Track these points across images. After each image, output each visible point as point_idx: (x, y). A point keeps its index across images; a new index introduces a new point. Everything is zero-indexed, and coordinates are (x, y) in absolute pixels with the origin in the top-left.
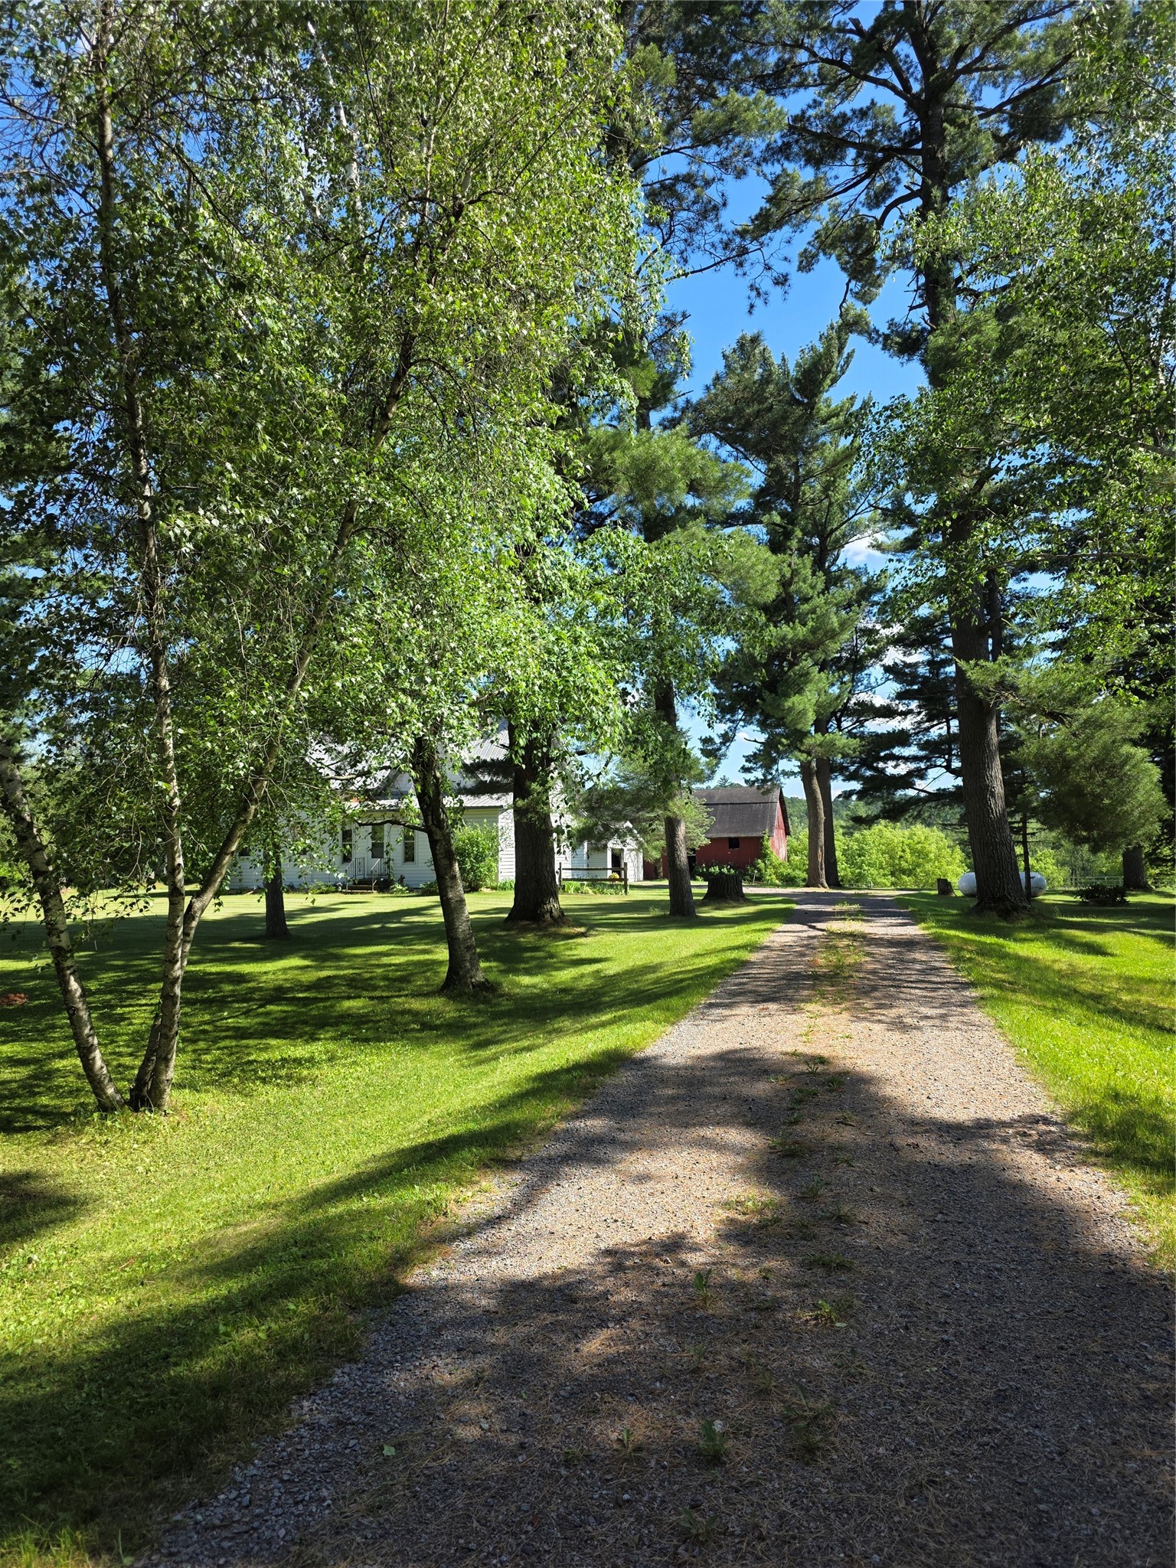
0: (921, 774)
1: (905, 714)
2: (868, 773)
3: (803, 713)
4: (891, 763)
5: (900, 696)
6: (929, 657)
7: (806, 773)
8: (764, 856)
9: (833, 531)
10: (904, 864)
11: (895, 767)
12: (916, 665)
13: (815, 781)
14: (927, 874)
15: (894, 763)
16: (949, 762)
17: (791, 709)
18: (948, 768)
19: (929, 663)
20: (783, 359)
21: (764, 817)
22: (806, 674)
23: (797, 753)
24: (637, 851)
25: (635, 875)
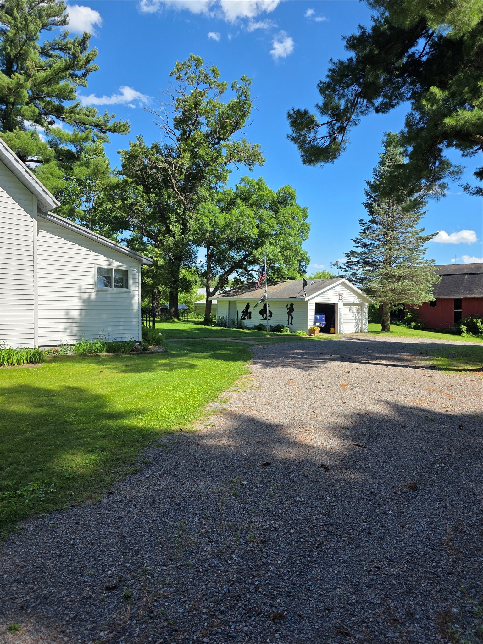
24: (361, 306)
25: (357, 327)
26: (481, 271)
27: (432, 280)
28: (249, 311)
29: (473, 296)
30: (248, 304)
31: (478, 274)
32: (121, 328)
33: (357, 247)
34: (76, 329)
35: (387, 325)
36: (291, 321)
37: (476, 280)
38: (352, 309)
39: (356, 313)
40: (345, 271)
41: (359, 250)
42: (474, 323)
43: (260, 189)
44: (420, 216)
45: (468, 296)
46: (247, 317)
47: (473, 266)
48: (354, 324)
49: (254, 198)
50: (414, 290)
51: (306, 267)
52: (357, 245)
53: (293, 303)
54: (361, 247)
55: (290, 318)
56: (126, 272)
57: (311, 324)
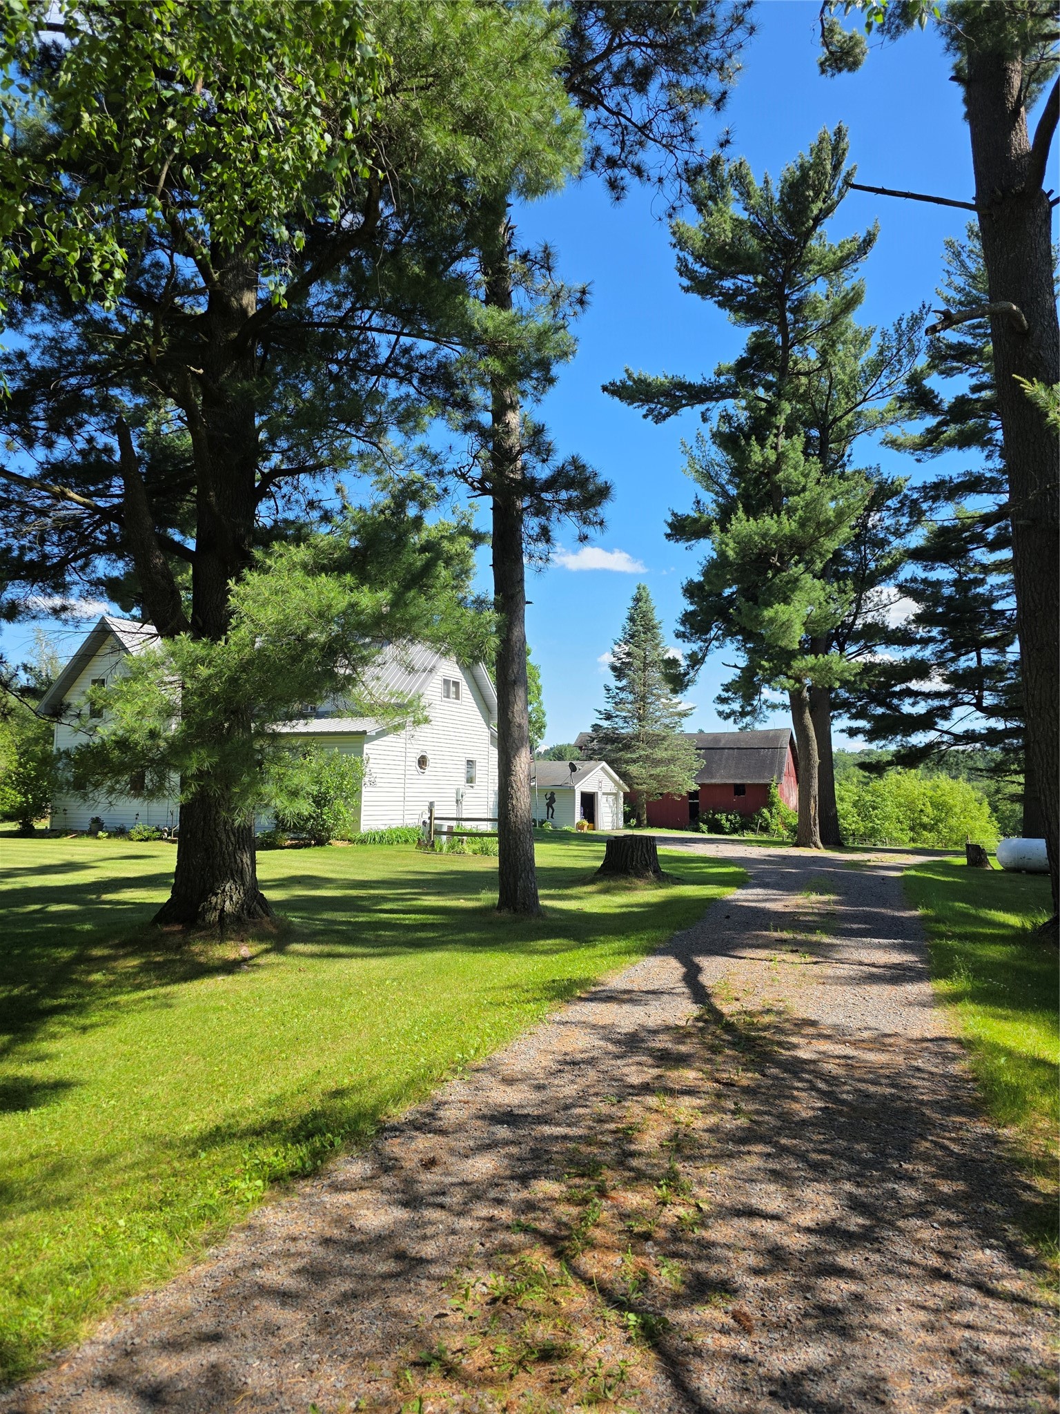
0: (945, 713)
1: (925, 642)
2: (880, 711)
3: (786, 626)
4: (908, 701)
5: (919, 619)
6: (956, 576)
7: (797, 706)
8: (770, 804)
9: (836, 420)
10: (925, 820)
11: (913, 704)
12: (938, 584)
13: (807, 715)
14: (951, 830)
15: (911, 700)
16: (980, 699)
17: (772, 621)
18: (979, 706)
19: (956, 583)
20: (766, 182)
21: (772, 763)
22: (795, 582)
23: (782, 678)
25: (613, 822)
26: (721, 745)
27: (696, 765)
31: (717, 748)
35: (643, 819)
36: (552, 814)
37: (719, 758)
38: (609, 799)
39: (612, 804)
41: (605, 724)
42: (717, 820)
45: (707, 781)
47: (710, 738)
48: (611, 818)
53: (553, 792)
54: (605, 720)
55: (551, 810)
57: (578, 817)
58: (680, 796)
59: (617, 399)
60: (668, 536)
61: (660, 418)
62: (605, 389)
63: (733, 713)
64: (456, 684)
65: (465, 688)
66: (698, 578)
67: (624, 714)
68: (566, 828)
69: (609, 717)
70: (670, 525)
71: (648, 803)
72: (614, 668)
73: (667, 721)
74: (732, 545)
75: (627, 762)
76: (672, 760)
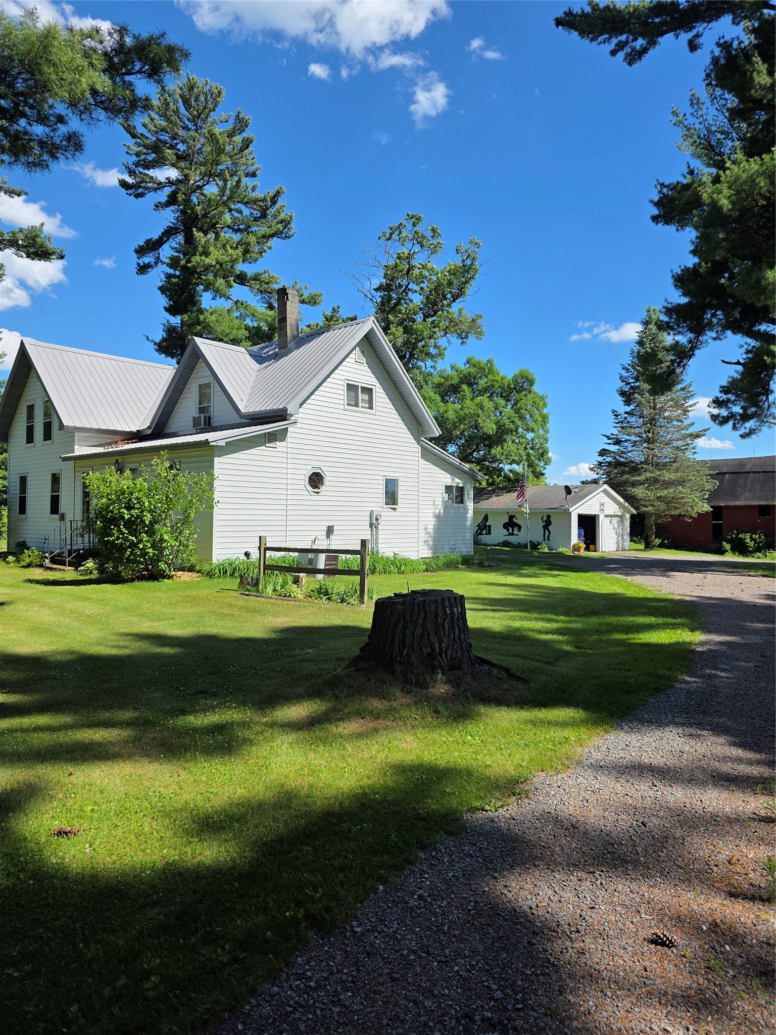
24: (621, 517)
25: (618, 543)
26: (747, 469)
27: (708, 486)
28: (487, 524)
29: (737, 503)
30: (486, 515)
31: (742, 473)
32: (459, 542)
33: (609, 444)
34: (431, 543)
35: (651, 542)
36: (549, 537)
37: (741, 482)
38: (613, 521)
39: (616, 526)
40: (597, 474)
41: (613, 448)
42: (741, 539)
43: (491, 371)
44: (690, 409)
45: (731, 504)
46: (484, 532)
47: (736, 463)
48: (615, 540)
49: (483, 382)
50: (690, 498)
51: (545, 469)
52: (610, 441)
53: (550, 514)
54: (614, 444)
55: (547, 533)
56: (462, 488)
57: (575, 539)
58: (691, 517)
59: (575, 34)
60: (655, 219)
61: (634, 57)
62: (559, 22)
63: (732, 416)
64: (368, 391)
65: (380, 396)
66: (691, 261)
67: (633, 438)
68: (560, 550)
69: (618, 442)
70: (657, 204)
71: (656, 524)
72: (623, 393)
73: (680, 443)
74: (726, 192)
75: (634, 485)
76: (681, 482)
